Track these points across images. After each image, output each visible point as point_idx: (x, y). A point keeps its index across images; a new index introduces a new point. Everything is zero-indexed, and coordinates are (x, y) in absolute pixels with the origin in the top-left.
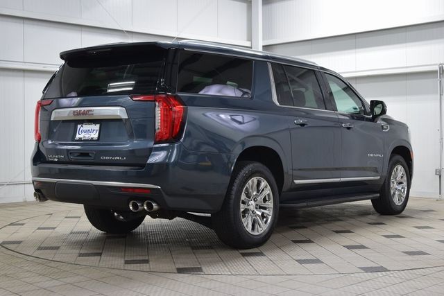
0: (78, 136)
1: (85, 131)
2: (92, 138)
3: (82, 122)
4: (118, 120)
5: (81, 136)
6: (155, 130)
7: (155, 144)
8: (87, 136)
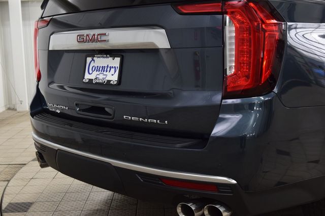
0: (87, 76)
1: (97, 69)
2: (109, 81)
3: (93, 53)
4: (152, 52)
5: (92, 77)
6: (225, 71)
7: (224, 98)
8: (101, 77)
